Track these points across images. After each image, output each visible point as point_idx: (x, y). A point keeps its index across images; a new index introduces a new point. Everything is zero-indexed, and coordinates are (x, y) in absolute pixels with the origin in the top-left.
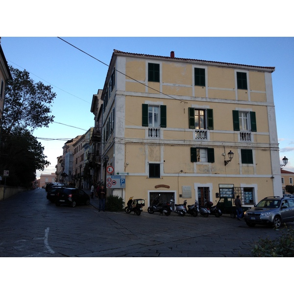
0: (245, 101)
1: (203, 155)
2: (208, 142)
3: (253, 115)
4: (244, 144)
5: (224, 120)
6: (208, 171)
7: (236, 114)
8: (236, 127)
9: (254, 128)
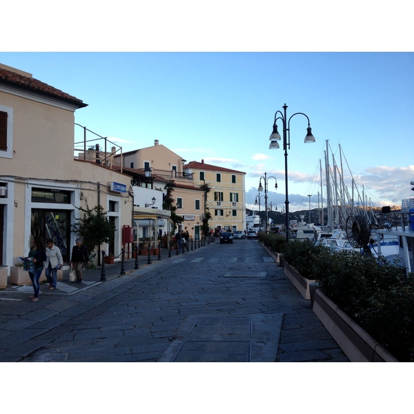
0: (234, 188)
1: (219, 212)
2: (220, 207)
3: (237, 194)
4: (234, 208)
5: (226, 197)
6: (221, 219)
7: (231, 194)
8: (231, 200)
9: (237, 201)
